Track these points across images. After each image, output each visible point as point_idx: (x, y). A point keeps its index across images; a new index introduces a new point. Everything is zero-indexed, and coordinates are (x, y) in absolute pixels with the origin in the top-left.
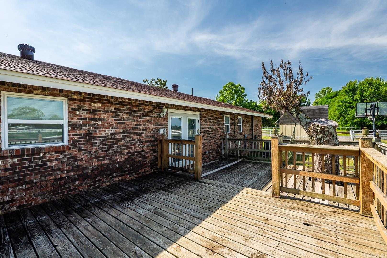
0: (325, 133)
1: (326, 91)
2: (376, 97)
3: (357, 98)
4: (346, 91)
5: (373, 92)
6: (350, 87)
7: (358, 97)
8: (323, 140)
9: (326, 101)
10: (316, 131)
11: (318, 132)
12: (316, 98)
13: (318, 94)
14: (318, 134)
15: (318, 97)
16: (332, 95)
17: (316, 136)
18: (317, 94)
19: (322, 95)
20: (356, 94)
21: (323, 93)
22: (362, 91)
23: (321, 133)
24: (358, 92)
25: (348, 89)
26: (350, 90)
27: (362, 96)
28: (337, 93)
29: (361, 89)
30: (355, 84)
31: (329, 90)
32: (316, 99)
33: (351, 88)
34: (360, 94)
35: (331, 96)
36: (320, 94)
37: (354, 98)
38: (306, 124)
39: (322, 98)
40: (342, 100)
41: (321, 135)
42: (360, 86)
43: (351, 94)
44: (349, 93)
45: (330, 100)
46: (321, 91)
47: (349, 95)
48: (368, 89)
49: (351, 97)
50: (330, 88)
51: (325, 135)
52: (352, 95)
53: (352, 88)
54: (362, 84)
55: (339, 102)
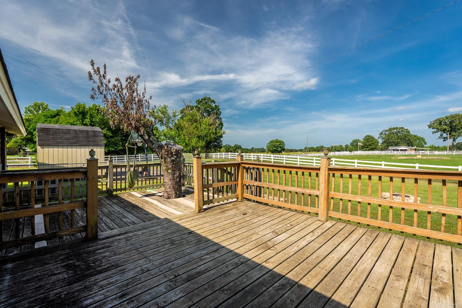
0: (178, 155)
1: (40, 106)
2: (103, 124)
3: (87, 122)
4: (75, 112)
5: (101, 119)
6: (79, 109)
7: (89, 122)
8: (176, 161)
9: (44, 120)
10: (172, 153)
11: (173, 154)
12: (25, 112)
13: (29, 108)
14: (172, 156)
15: (29, 112)
16: (53, 114)
17: (170, 158)
18: (26, 108)
19: (35, 111)
20: (86, 118)
21: (36, 108)
22: (92, 116)
23: (175, 155)
24: (88, 116)
25: (78, 111)
26: (80, 113)
27: (91, 121)
28: (58, 113)
29: (91, 115)
30: (84, 107)
31: (44, 106)
32: (25, 114)
33: (80, 111)
34: (90, 119)
35: (51, 115)
36: (32, 109)
37: (84, 122)
38: (159, 146)
39: (34, 114)
40: (71, 122)
41: (175, 156)
42: (89, 110)
43: (80, 117)
44: (78, 116)
45: (49, 119)
46: (33, 105)
47: (78, 118)
48: (97, 115)
49: (80, 120)
50: (45, 104)
51: (177, 157)
52: (81, 119)
53: (82, 111)
54: (90, 109)
55: (68, 124)
